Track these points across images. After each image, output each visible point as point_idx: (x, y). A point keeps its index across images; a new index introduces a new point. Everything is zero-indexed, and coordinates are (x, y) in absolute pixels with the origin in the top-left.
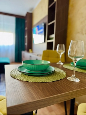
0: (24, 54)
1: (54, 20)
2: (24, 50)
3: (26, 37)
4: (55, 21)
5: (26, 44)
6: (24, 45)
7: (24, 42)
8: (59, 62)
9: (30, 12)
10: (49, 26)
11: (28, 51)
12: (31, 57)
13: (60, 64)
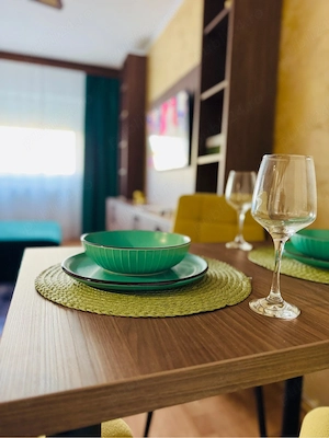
0: (114, 209)
1: (222, 78)
2: (115, 194)
3: (124, 144)
4: (225, 84)
5: (123, 172)
6: (117, 176)
7: (116, 166)
8: (237, 239)
9: (140, 52)
10: (204, 103)
11: (130, 198)
12: (136, 219)
13: (238, 249)
